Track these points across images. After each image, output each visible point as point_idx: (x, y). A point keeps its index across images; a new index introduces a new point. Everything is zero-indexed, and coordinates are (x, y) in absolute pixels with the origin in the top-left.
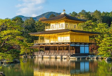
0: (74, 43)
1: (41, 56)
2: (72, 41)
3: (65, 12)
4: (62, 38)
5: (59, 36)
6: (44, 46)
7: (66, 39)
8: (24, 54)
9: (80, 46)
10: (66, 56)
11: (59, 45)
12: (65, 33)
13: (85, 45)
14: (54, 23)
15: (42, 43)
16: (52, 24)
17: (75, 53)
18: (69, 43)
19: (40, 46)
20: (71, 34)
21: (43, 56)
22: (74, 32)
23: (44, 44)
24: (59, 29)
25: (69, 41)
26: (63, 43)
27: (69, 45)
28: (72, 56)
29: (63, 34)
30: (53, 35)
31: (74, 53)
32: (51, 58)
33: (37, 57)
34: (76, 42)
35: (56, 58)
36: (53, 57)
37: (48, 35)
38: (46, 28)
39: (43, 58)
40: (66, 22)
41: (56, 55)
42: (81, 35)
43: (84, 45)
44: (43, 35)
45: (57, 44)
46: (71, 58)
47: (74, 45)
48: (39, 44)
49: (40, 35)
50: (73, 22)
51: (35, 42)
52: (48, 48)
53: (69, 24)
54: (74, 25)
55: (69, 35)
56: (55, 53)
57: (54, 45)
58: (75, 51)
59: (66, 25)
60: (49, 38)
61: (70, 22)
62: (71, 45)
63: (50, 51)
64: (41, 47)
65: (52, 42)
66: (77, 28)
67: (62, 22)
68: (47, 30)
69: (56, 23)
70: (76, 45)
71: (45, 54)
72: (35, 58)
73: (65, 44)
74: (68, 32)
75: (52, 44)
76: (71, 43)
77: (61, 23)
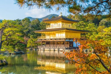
0: (69, 39)
2: (67, 38)
3: (62, 14)
4: (59, 35)
5: (57, 33)
6: (45, 41)
7: (62, 35)
8: (30, 47)
9: (73, 42)
10: (62, 49)
12: (61, 31)
14: (53, 23)
15: (44, 38)
16: (51, 24)
18: (64, 39)
20: (66, 32)
21: (44, 49)
22: (68, 30)
23: (45, 40)
24: (57, 28)
25: (65, 38)
26: (60, 39)
27: (65, 40)
28: (67, 49)
29: (60, 32)
30: (53, 32)
31: (68, 47)
32: (50, 50)
33: (39, 49)
34: (70, 38)
35: (54, 51)
36: (52, 49)
37: (48, 32)
39: (44, 50)
40: (62, 22)
41: (55, 48)
42: (74, 32)
44: (44, 32)
45: (55, 39)
46: (65, 50)
47: (68, 40)
48: (42, 40)
49: (43, 33)
50: (68, 22)
51: (39, 38)
52: (48, 43)
53: (64, 24)
54: (69, 24)
55: (65, 33)
56: (54, 46)
57: (53, 41)
58: (69, 45)
59: (62, 25)
60: (49, 35)
61: (66, 22)
62: (66, 40)
63: (50, 45)
64: (43, 42)
65: (51, 38)
66: (71, 27)
68: (47, 28)
69: (55, 23)
71: (46, 47)
72: (38, 50)
73: (62, 40)
74: (64, 30)
75: (51, 39)
76: (66, 39)
77: (58, 23)
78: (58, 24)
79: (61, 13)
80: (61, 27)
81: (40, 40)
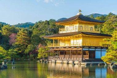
0: (88, 47)
1: (54, 61)
2: (84, 45)
3: (81, 13)
4: (75, 41)
5: (71, 39)
6: (57, 50)
7: (78, 42)
9: (95, 51)
10: (78, 62)
11: (71, 49)
12: (77, 35)
13: (102, 50)
14: (68, 24)
16: (66, 26)
17: (89, 58)
18: (81, 47)
19: (54, 49)
21: (56, 61)
23: (58, 48)
24: (72, 32)
25: (81, 45)
26: (75, 47)
27: (81, 49)
29: (76, 37)
32: (63, 63)
33: (50, 61)
35: (68, 63)
36: (65, 62)
38: (60, 30)
39: (55, 63)
40: (80, 23)
41: (68, 60)
43: (100, 50)
45: (70, 47)
46: (82, 63)
47: (88, 49)
48: (53, 48)
49: (54, 38)
50: (89, 24)
51: (49, 46)
53: (83, 26)
55: (82, 38)
56: (70, 57)
57: (67, 49)
58: (88, 55)
60: (64, 41)
61: (85, 24)
62: (84, 49)
63: (65, 56)
66: (94, 31)
67: (76, 23)
68: (61, 32)
69: (70, 25)
70: (90, 49)
72: (48, 62)
73: (78, 48)
74: (80, 35)
75: (65, 48)
76: (83, 47)
78: (75, 26)
79: (80, 11)
80: (77, 31)
81: (51, 48)
